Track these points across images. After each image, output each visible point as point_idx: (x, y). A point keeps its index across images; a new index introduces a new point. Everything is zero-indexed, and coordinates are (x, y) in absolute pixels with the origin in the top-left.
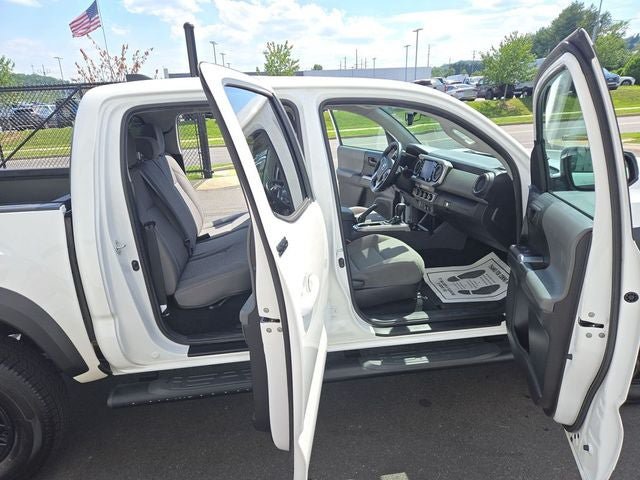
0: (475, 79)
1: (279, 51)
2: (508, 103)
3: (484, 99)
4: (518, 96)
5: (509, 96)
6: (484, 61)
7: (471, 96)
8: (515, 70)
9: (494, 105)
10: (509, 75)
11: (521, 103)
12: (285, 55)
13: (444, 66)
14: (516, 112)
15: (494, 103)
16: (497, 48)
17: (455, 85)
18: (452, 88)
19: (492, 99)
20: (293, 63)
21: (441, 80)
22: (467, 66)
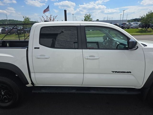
0: (139, 23)
1: (88, 16)
2: (148, 29)
3: (141, 28)
4: (151, 28)
5: (148, 28)
6: (142, 18)
7: (138, 27)
8: (150, 21)
9: (144, 30)
10: (148, 22)
11: (152, 30)
12: (89, 17)
13: (131, 20)
14: (150, 32)
15: (144, 29)
16: (145, 15)
17: (133, 24)
18: (132, 25)
19: (143, 28)
20: (91, 19)
21: (130, 23)
22: (138, 19)
